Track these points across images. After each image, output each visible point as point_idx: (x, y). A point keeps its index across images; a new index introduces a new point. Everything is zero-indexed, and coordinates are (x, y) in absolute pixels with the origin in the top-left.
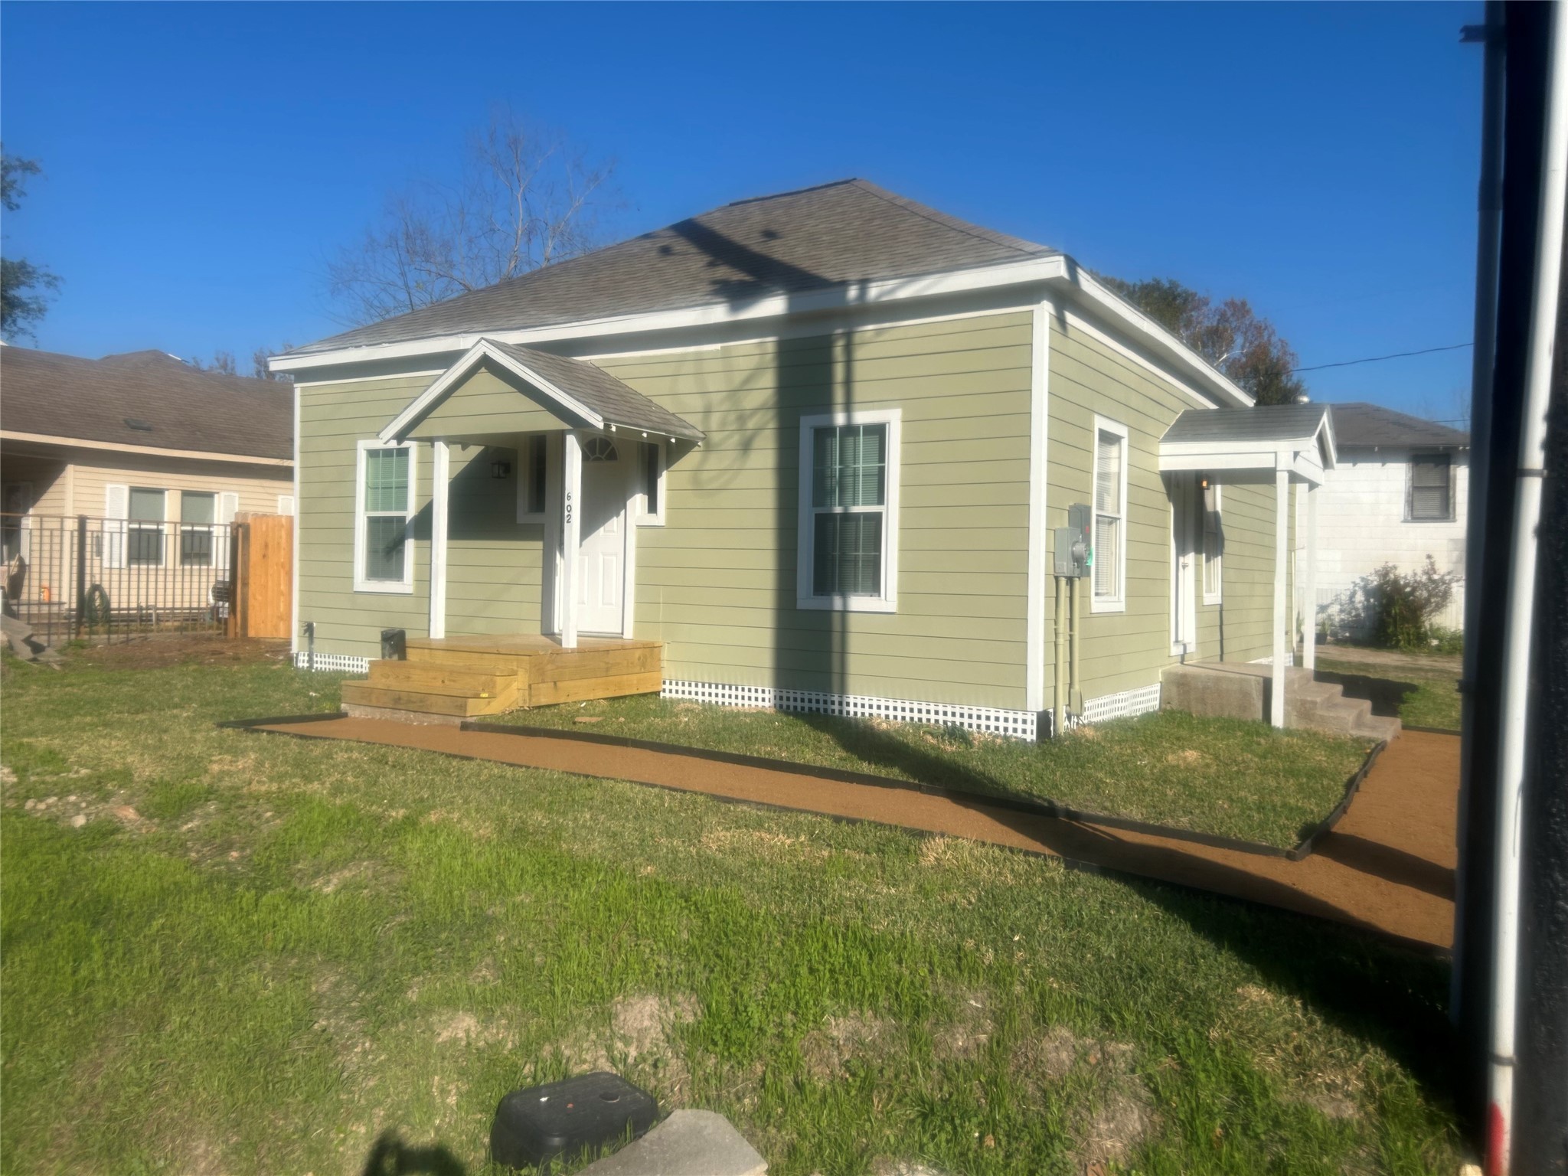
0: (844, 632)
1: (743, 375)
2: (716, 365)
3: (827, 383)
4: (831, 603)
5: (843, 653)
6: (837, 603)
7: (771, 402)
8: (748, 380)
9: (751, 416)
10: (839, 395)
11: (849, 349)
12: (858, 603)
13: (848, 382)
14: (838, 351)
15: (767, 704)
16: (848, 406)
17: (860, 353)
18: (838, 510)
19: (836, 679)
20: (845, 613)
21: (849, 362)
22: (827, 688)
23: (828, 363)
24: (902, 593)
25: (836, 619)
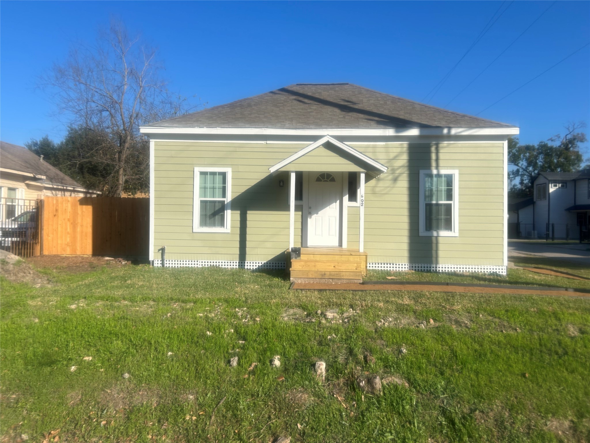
0: (437, 243)
1: (395, 154)
2: (383, 150)
3: (429, 159)
4: (432, 233)
5: (437, 250)
6: (435, 234)
7: (407, 164)
8: (396, 156)
9: (398, 169)
10: (434, 164)
11: (437, 149)
12: (443, 233)
13: (437, 160)
14: (433, 149)
15: (406, 269)
16: (437, 167)
17: (441, 151)
18: (434, 202)
19: (434, 259)
20: (437, 237)
21: (437, 153)
22: (431, 262)
23: (429, 153)
24: (460, 230)
25: (434, 240)
